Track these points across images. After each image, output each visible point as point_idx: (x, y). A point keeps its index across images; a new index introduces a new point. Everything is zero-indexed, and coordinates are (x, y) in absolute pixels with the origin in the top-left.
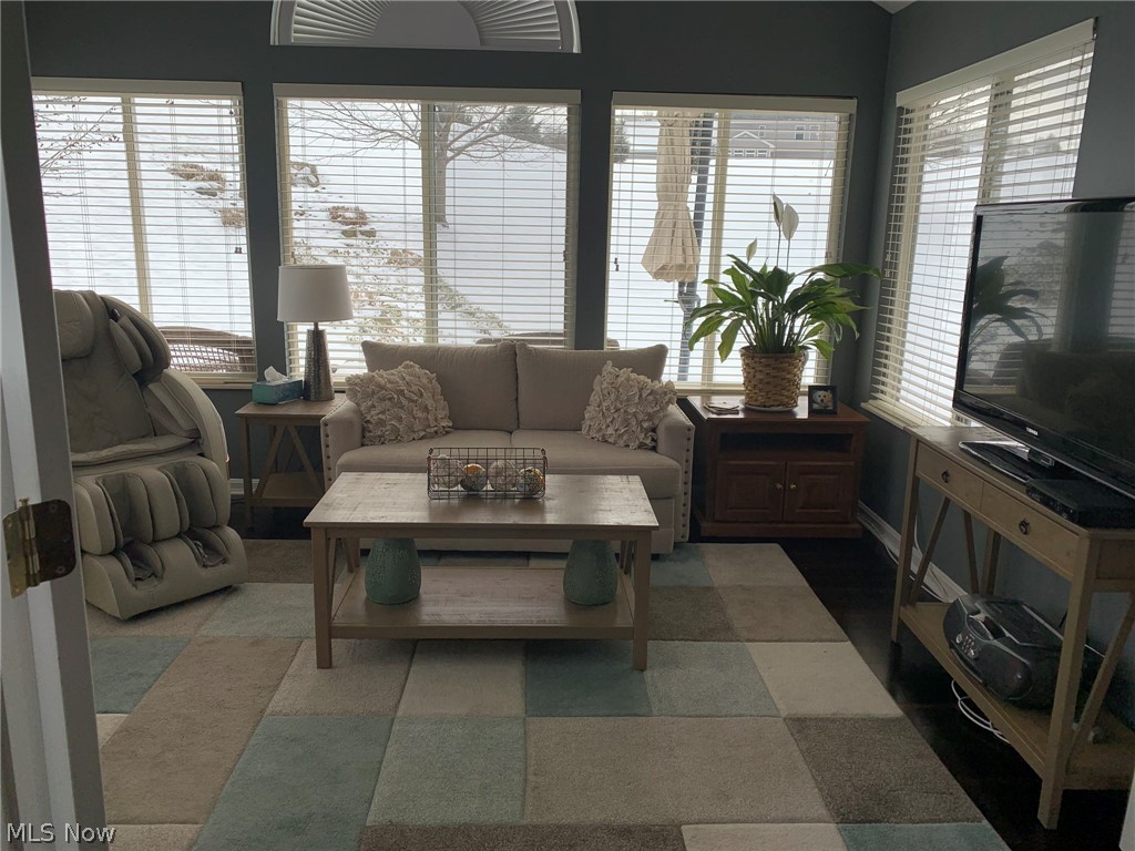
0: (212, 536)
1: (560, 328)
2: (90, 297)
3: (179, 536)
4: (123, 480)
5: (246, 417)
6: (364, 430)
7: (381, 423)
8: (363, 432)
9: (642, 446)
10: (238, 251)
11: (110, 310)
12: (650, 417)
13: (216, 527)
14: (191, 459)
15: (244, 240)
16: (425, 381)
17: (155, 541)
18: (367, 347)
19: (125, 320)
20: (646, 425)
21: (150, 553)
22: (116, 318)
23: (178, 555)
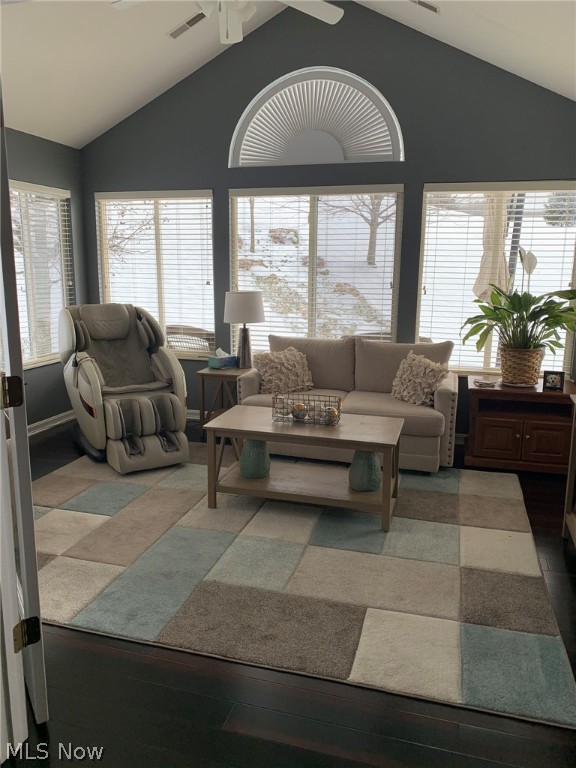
0: (173, 436)
1: (389, 330)
2: (129, 307)
3: (155, 434)
4: (130, 403)
5: (203, 375)
6: (261, 385)
7: (270, 381)
8: (260, 386)
9: (423, 404)
10: (208, 283)
11: (138, 314)
12: (430, 386)
13: (175, 431)
15: (212, 277)
16: (298, 358)
17: (142, 436)
18: (272, 339)
19: (144, 320)
20: (426, 390)
22: (140, 319)
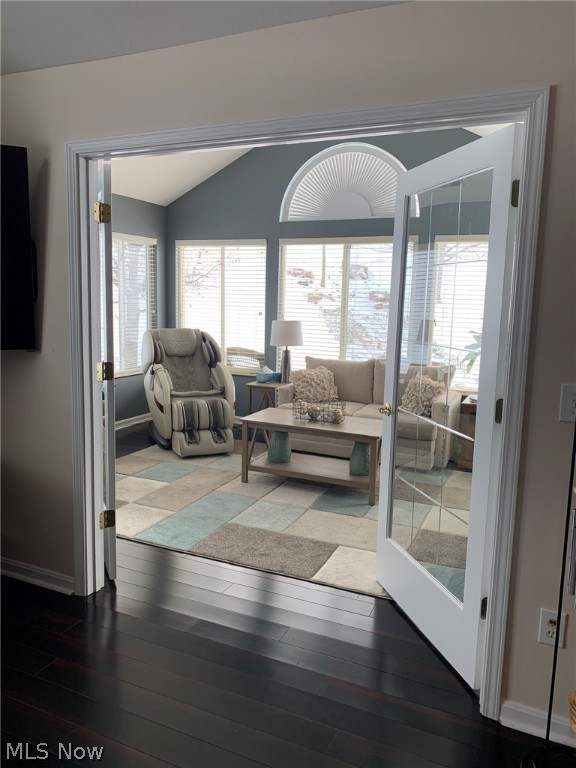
0: (222, 431)
2: (197, 331)
3: (209, 429)
4: (192, 404)
5: (251, 387)
6: (294, 395)
7: (302, 393)
9: (422, 414)
10: (260, 314)
11: (204, 337)
13: (224, 428)
14: (220, 399)
15: (264, 309)
16: (327, 375)
17: (199, 429)
18: (309, 360)
20: (425, 403)
21: (196, 433)
22: (205, 341)
23: (206, 436)
